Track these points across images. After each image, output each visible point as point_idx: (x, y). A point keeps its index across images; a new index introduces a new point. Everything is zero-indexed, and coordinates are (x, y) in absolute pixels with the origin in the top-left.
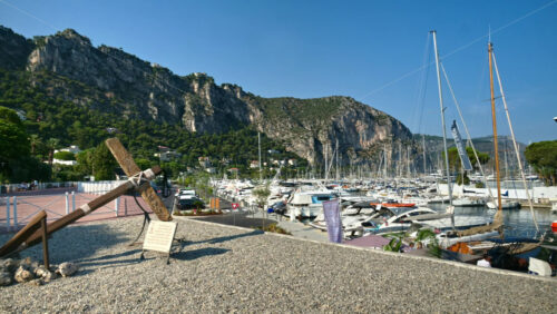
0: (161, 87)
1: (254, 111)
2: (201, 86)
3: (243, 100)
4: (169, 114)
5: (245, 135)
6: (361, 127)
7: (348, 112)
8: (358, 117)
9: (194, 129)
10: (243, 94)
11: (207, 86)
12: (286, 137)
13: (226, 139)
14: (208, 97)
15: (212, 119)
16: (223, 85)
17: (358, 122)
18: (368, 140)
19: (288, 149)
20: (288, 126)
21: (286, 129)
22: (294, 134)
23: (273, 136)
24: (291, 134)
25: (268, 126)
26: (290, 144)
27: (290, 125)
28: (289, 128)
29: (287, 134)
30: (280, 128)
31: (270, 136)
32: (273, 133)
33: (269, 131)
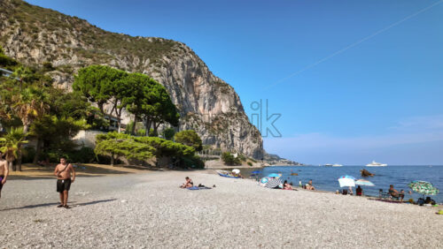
6: (203, 88)
7: (187, 58)
8: (199, 72)
12: (57, 62)
17: (200, 79)
18: (210, 110)
20: (70, 43)
21: (63, 47)
22: (83, 59)
23: (20, 55)
24: (75, 58)
25: (9, 30)
26: (68, 77)
27: (74, 43)
28: (71, 46)
29: (65, 56)
30: (47, 42)
31: (12, 53)
32: (21, 49)
33: (10, 41)
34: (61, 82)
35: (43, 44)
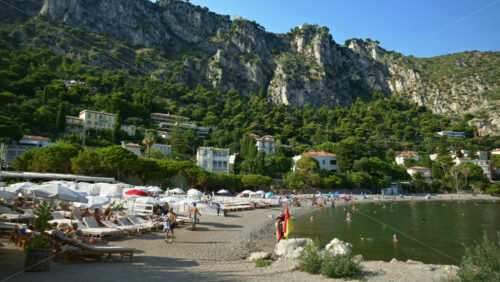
0: (241, 46)
1: (402, 73)
2: (307, 42)
3: (382, 61)
4: (246, 80)
5: (385, 108)
9: (285, 100)
10: (381, 52)
11: (316, 40)
12: (472, 110)
13: (344, 115)
14: (317, 55)
15: (321, 85)
16: (348, 42)
19: (483, 131)
20: (477, 89)
21: (473, 95)
22: (494, 102)
23: (444, 111)
24: (485, 102)
25: (432, 94)
26: (485, 122)
27: (481, 88)
28: (479, 92)
29: (477, 103)
30: (460, 95)
31: (439, 111)
32: (443, 106)
33: (435, 102)
34: (481, 127)
35: (457, 98)
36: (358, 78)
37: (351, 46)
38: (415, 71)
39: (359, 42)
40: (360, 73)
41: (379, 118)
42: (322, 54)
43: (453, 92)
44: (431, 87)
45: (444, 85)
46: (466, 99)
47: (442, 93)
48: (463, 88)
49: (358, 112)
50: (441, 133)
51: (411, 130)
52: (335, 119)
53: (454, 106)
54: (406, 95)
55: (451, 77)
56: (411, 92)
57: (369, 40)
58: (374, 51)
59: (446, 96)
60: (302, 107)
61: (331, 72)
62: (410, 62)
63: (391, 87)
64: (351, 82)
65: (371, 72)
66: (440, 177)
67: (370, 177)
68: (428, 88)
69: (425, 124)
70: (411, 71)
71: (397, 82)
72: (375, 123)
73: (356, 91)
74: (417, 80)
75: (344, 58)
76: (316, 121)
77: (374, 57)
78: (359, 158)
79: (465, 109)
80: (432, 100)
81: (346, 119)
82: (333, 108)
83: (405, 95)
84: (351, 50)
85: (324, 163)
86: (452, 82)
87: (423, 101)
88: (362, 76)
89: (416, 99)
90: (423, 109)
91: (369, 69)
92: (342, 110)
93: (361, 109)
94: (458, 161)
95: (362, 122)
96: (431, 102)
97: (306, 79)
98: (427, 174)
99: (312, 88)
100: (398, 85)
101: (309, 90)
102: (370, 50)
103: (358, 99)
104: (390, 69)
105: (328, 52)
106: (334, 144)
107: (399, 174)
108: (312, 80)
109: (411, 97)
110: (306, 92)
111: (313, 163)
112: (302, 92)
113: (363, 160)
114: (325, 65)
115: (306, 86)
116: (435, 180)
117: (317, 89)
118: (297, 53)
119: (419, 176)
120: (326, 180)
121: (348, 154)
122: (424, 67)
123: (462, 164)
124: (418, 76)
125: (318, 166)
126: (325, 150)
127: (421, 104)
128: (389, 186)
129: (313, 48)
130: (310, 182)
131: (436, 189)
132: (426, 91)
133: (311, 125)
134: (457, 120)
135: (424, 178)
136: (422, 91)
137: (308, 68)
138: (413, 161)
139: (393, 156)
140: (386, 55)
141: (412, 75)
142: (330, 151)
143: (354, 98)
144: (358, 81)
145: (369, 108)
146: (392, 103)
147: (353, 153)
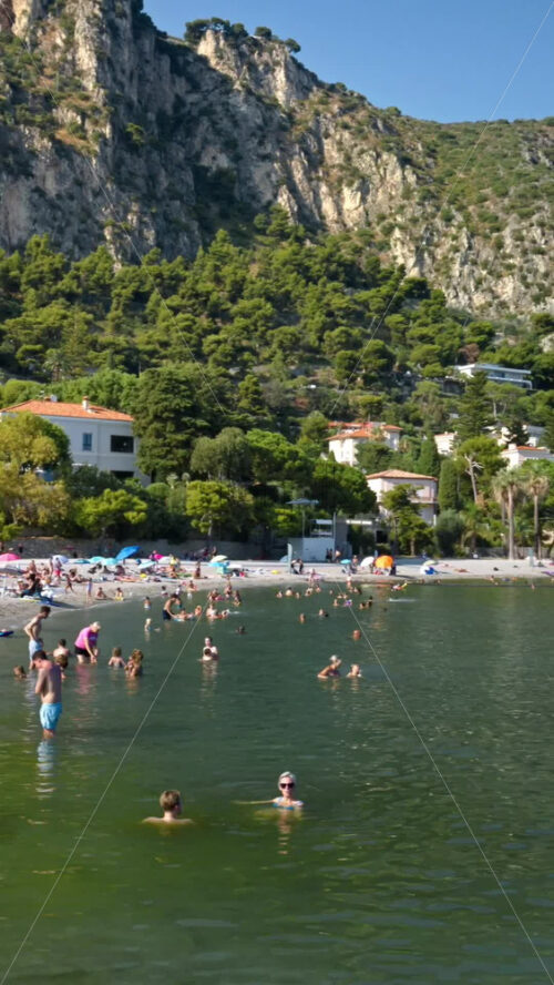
1: (365, 163)
2: (50, 4)
5: (304, 271)
10: (303, 80)
13: (169, 286)
14: (86, 59)
15: (96, 169)
16: (197, 31)
36: (224, 162)
37: (206, 48)
38: (405, 162)
39: (234, 35)
40: (230, 146)
41: (284, 306)
42: (103, 59)
43: (508, 241)
44: (448, 219)
45: (483, 218)
46: (542, 269)
47: (476, 241)
48: (536, 233)
49: (218, 280)
50: (467, 371)
51: (382, 353)
52: (140, 298)
53: (508, 288)
54: (373, 236)
55: (505, 194)
56: (389, 231)
57: (267, 34)
58: (280, 75)
59: (487, 253)
60: (21, 247)
61: (131, 127)
62: (389, 130)
63: (328, 207)
64: (199, 172)
65: (269, 148)
66: (459, 507)
67: (249, 499)
68: (438, 222)
69: (423, 338)
70: (390, 159)
71: (346, 192)
72: (273, 322)
73: (215, 209)
74: (407, 194)
75: (181, 86)
76: (71, 297)
77: (280, 96)
78: (212, 432)
79: (537, 300)
80: (448, 262)
81: (175, 300)
82: (135, 261)
83: (368, 238)
84: (204, 60)
85: (87, 445)
86: (507, 211)
87: (420, 262)
88: (237, 158)
89: (401, 254)
90: (420, 289)
91: (261, 134)
92: (166, 268)
93: (227, 270)
94: (513, 457)
95: (228, 318)
96: (444, 267)
97: (41, 143)
98: (425, 494)
99: (61, 178)
100: (351, 200)
101: (51, 187)
102: (269, 69)
103: (221, 233)
104: (328, 145)
105: (126, 56)
106: (126, 378)
107: (339, 494)
108: (62, 151)
109: (385, 246)
110: (40, 192)
111: (43, 443)
112: (24, 187)
113: (226, 437)
114: (112, 100)
115: (40, 167)
116: (447, 513)
117: (79, 183)
118: (10, 39)
119: (401, 501)
120: (90, 507)
121: (178, 418)
122: (431, 153)
123: (526, 464)
124: (412, 179)
125: (64, 456)
126: (93, 399)
127: (413, 273)
128: (309, 530)
129: (70, 30)
130: (32, 513)
131: (448, 544)
132: (431, 230)
133: (52, 314)
134: (512, 331)
135: (415, 508)
136: (421, 230)
137: (48, 102)
138: (383, 452)
139: (322, 435)
140: (316, 95)
141: (395, 175)
142: (112, 404)
143: (208, 230)
144: (221, 173)
145: (255, 269)
146: (328, 259)
147: (194, 411)
